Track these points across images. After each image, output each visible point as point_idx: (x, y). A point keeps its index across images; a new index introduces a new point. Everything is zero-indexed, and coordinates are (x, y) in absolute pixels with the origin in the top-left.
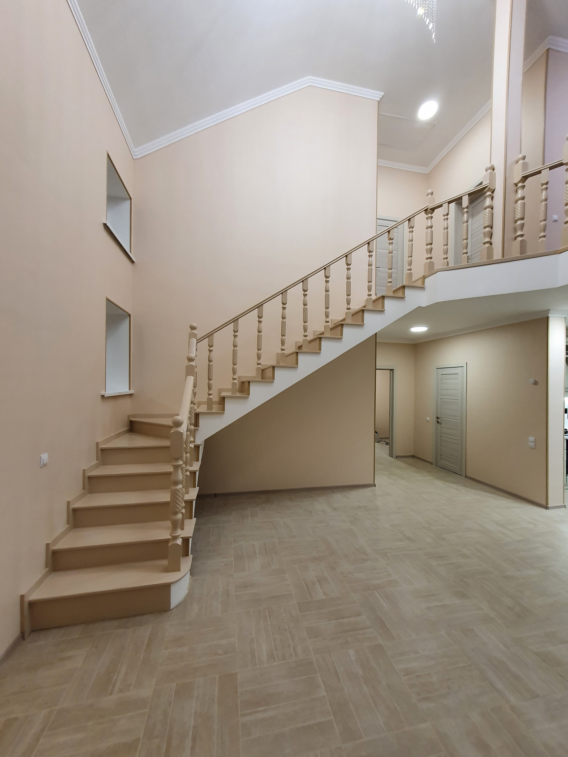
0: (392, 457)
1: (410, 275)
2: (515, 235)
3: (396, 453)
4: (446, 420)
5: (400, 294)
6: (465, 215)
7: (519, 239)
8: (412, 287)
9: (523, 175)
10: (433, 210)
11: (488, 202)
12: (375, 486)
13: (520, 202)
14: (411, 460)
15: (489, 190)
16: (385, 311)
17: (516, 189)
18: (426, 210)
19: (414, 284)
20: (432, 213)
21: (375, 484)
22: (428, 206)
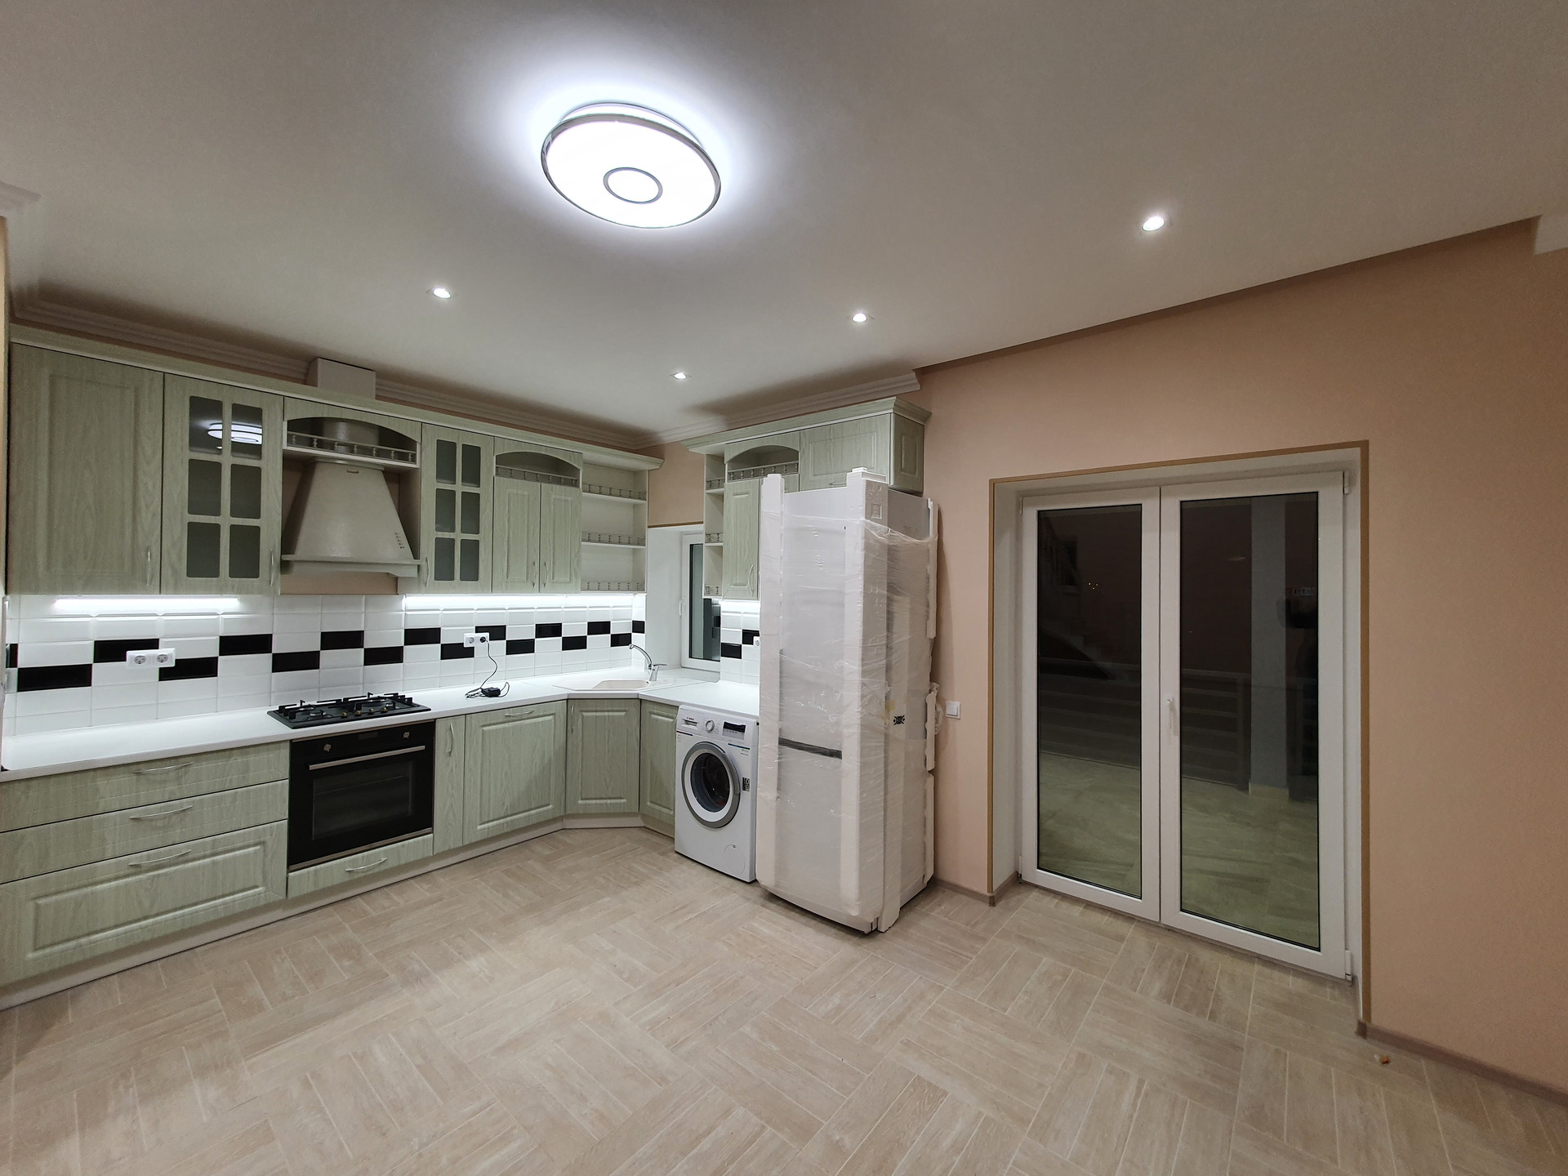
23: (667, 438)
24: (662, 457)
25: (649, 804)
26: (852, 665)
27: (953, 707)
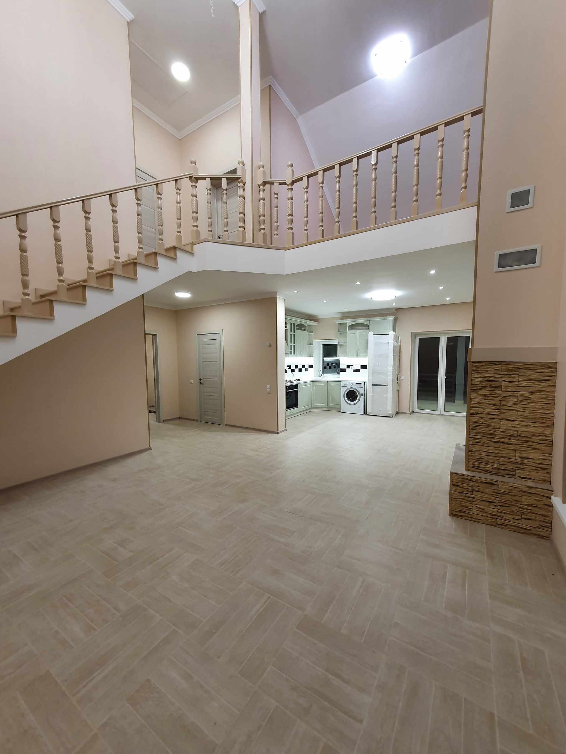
0: (159, 422)
1: (179, 238)
2: (260, 227)
3: (163, 418)
4: (206, 380)
5: (171, 254)
6: (225, 196)
7: (262, 231)
8: (183, 250)
9: (263, 180)
10: (197, 179)
11: (240, 192)
12: (151, 450)
13: (262, 201)
14: (177, 422)
15: (242, 182)
16: (158, 269)
17: (259, 190)
18: (191, 177)
19: (184, 248)
20: (196, 183)
21: (151, 448)
22: (192, 174)
23: (320, 317)
24: (319, 322)
25: (330, 404)
26: (390, 368)
27: (403, 378)
